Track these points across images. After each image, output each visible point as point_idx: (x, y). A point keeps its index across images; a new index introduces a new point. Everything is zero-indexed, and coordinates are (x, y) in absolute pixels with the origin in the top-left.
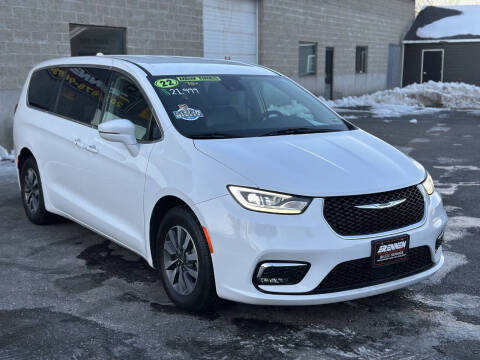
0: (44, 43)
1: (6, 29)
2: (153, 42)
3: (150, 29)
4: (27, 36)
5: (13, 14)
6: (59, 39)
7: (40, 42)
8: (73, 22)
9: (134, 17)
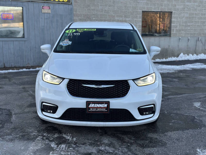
0: (129, 19)
1: (112, 14)
2: (187, 18)
3: (186, 12)
4: (122, 17)
5: (116, 8)
6: (136, 17)
7: (127, 19)
8: (144, 10)
9: (177, 7)
